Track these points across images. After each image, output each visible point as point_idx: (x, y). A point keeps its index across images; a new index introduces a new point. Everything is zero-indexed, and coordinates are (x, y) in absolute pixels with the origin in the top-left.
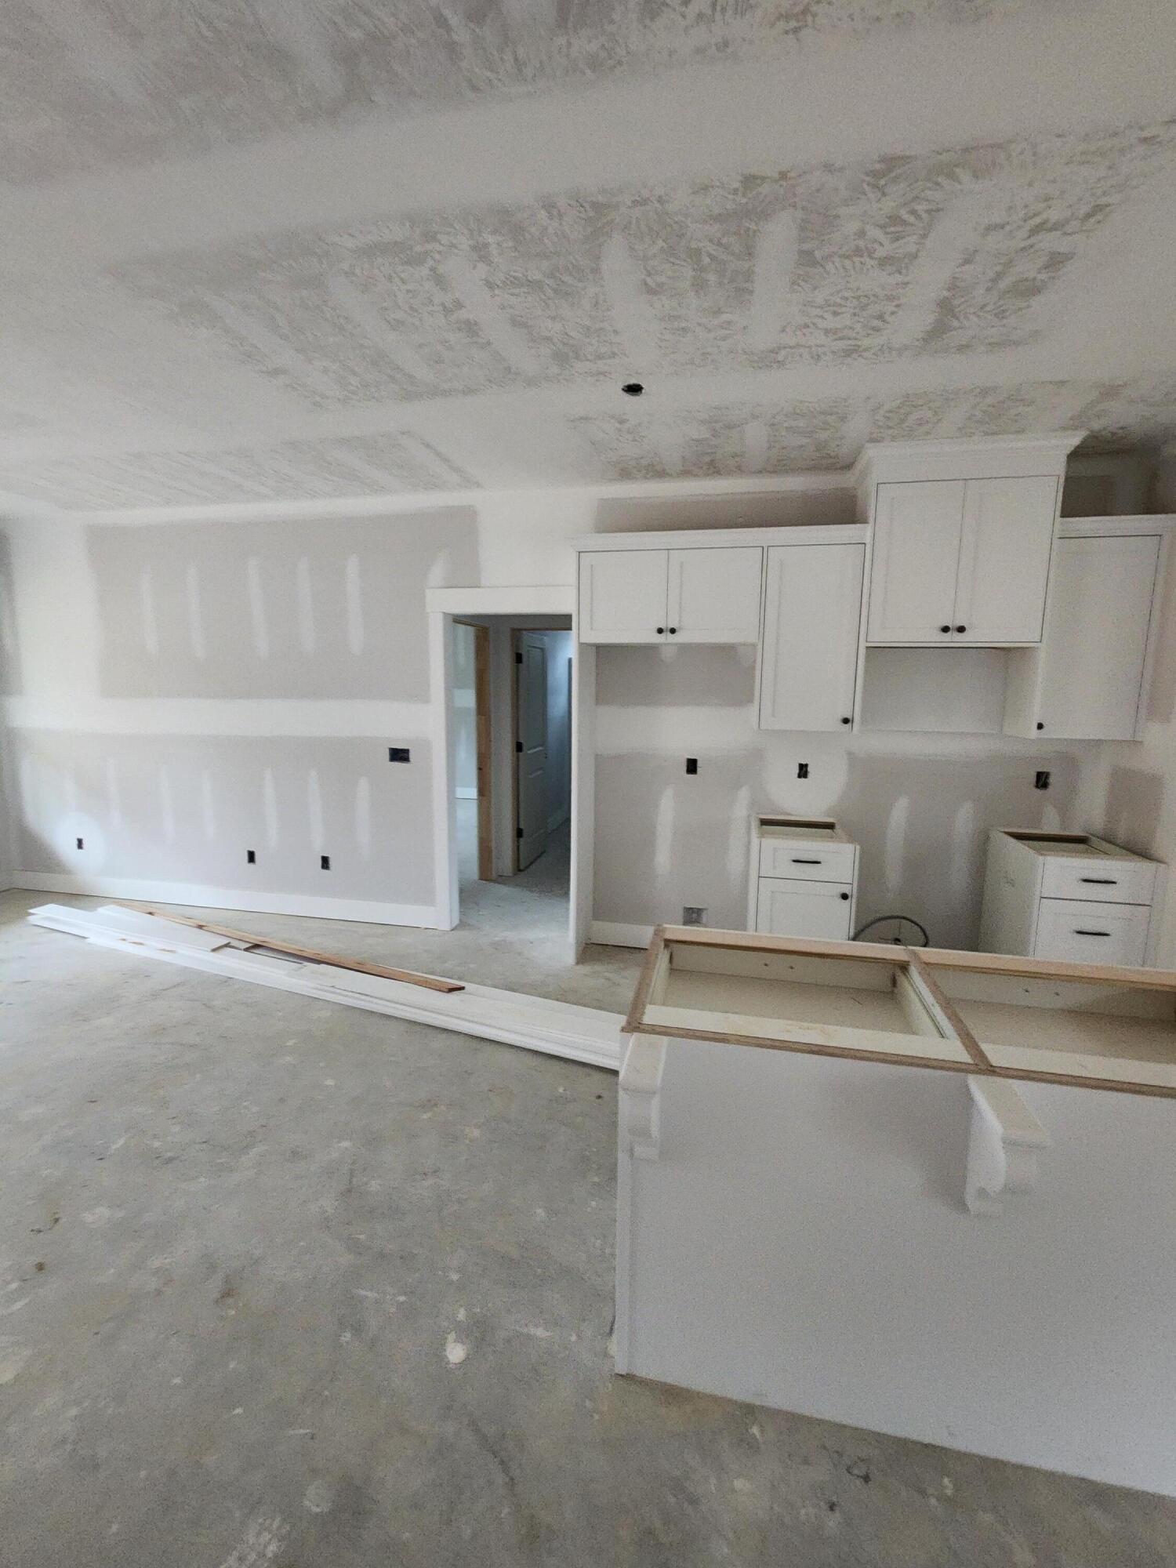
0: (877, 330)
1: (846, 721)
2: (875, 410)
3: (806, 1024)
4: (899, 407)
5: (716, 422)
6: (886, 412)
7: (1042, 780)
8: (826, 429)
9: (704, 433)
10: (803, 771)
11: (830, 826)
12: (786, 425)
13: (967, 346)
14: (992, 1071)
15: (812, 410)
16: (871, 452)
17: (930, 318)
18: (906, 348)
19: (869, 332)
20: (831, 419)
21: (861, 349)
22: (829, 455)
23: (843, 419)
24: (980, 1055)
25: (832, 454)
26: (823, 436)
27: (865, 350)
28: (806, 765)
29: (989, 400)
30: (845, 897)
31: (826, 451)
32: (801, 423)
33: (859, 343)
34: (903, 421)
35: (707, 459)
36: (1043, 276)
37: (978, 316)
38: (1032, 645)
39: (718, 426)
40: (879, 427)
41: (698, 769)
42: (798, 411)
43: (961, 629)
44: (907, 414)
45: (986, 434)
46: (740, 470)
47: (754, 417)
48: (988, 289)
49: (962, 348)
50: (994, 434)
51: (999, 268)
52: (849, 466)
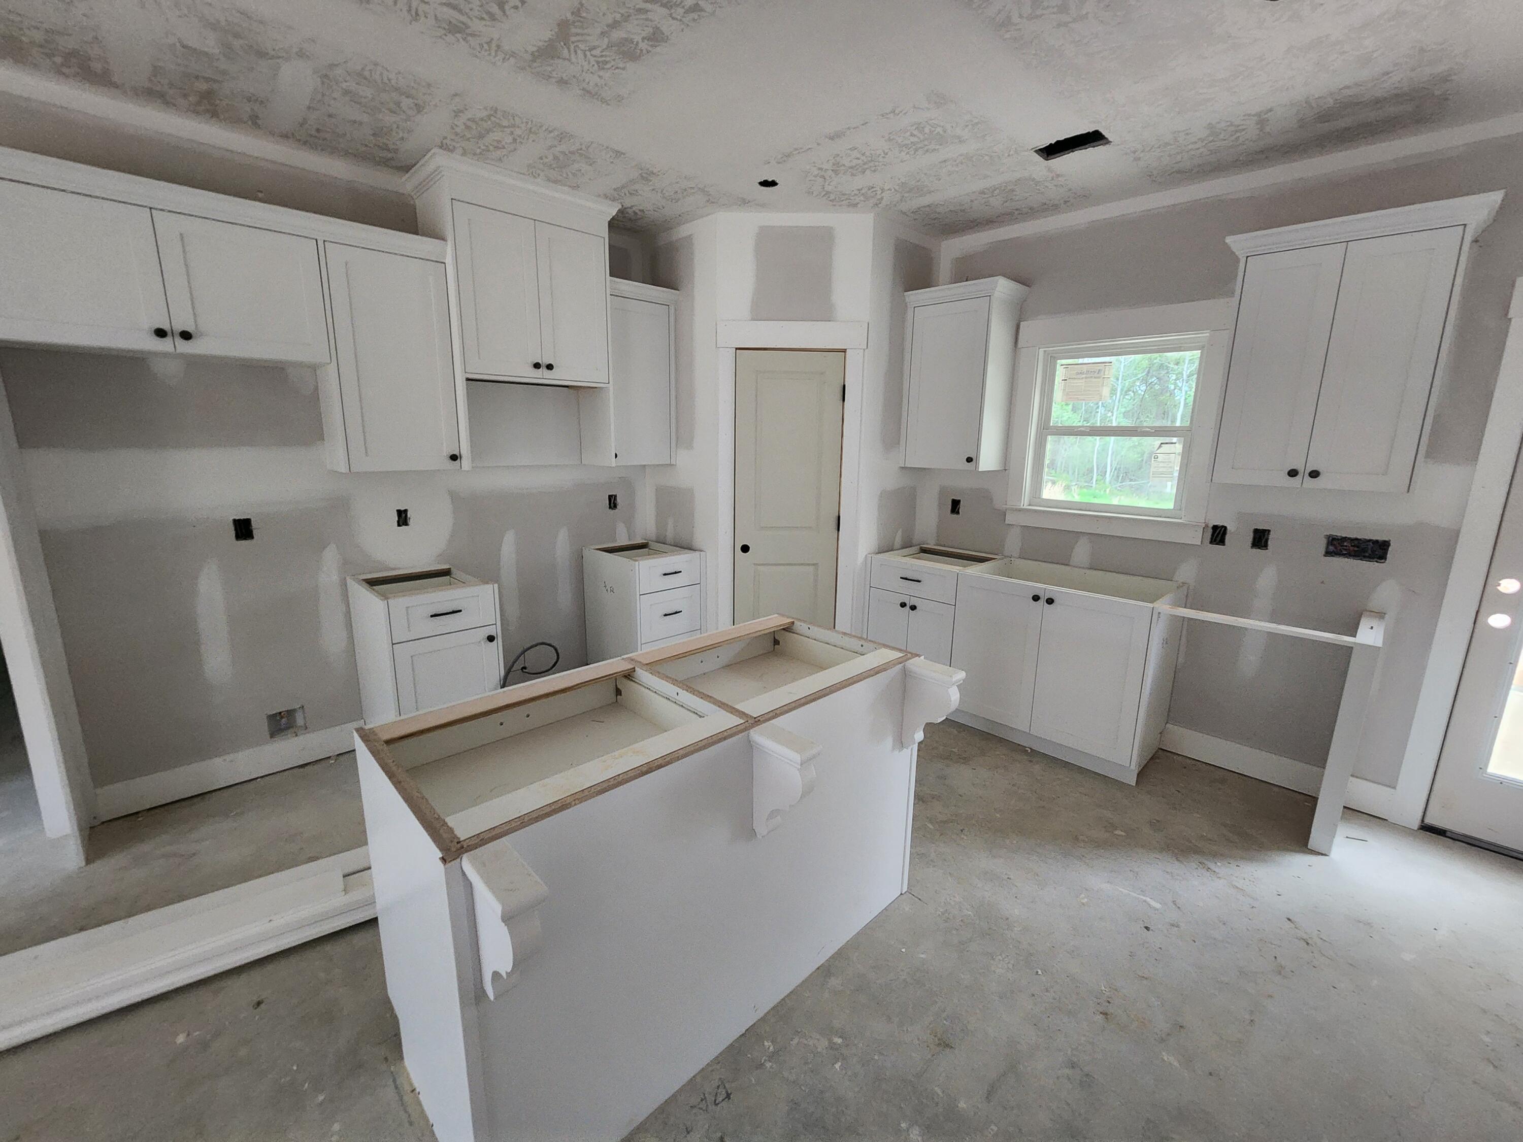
0: (493, 17)
1: (454, 458)
2: (457, 113)
3: (617, 753)
4: (482, 119)
5: (237, 36)
6: (469, 120)
7: (613, 502)
8: (395, 113)
9: (210, 43)
10: (403, 518)
11: (446, 573)
12: (344, 85)
13: (566, 83)
14: (757, 721)
15: (385, 80)
16: (438, 160)
17: (548, 35)
18: (513, 55)
19: (485, 16)
20: (406, 102)
21: (468, 31)
22: (387, 145)
23: (419, 108)
24: (741, 714)
25: (391, 147)
26: (389, 119)
27: (473, 35)
28: (406, 511)
29: (563, 147)
30: (491, 639)
31: (385, 141)
32: (366, 92)
33: (470, 23)
34: (481, 136)
35: (204, 86)
36: (643, 45)
37: (585, 56)
38: (602, 385)
39: (237, 43)
40: (457, 134)
41: (255, 532)
42: (367, 73)
43: (550, 367)
44: (488, 131)
45: (549, 180)
46: (254, 123)
47: (301, 54)
48: (603, 33)
49: (562, 82)
50: (556, 182)
51: (618, 17)
52: (406, 169)
